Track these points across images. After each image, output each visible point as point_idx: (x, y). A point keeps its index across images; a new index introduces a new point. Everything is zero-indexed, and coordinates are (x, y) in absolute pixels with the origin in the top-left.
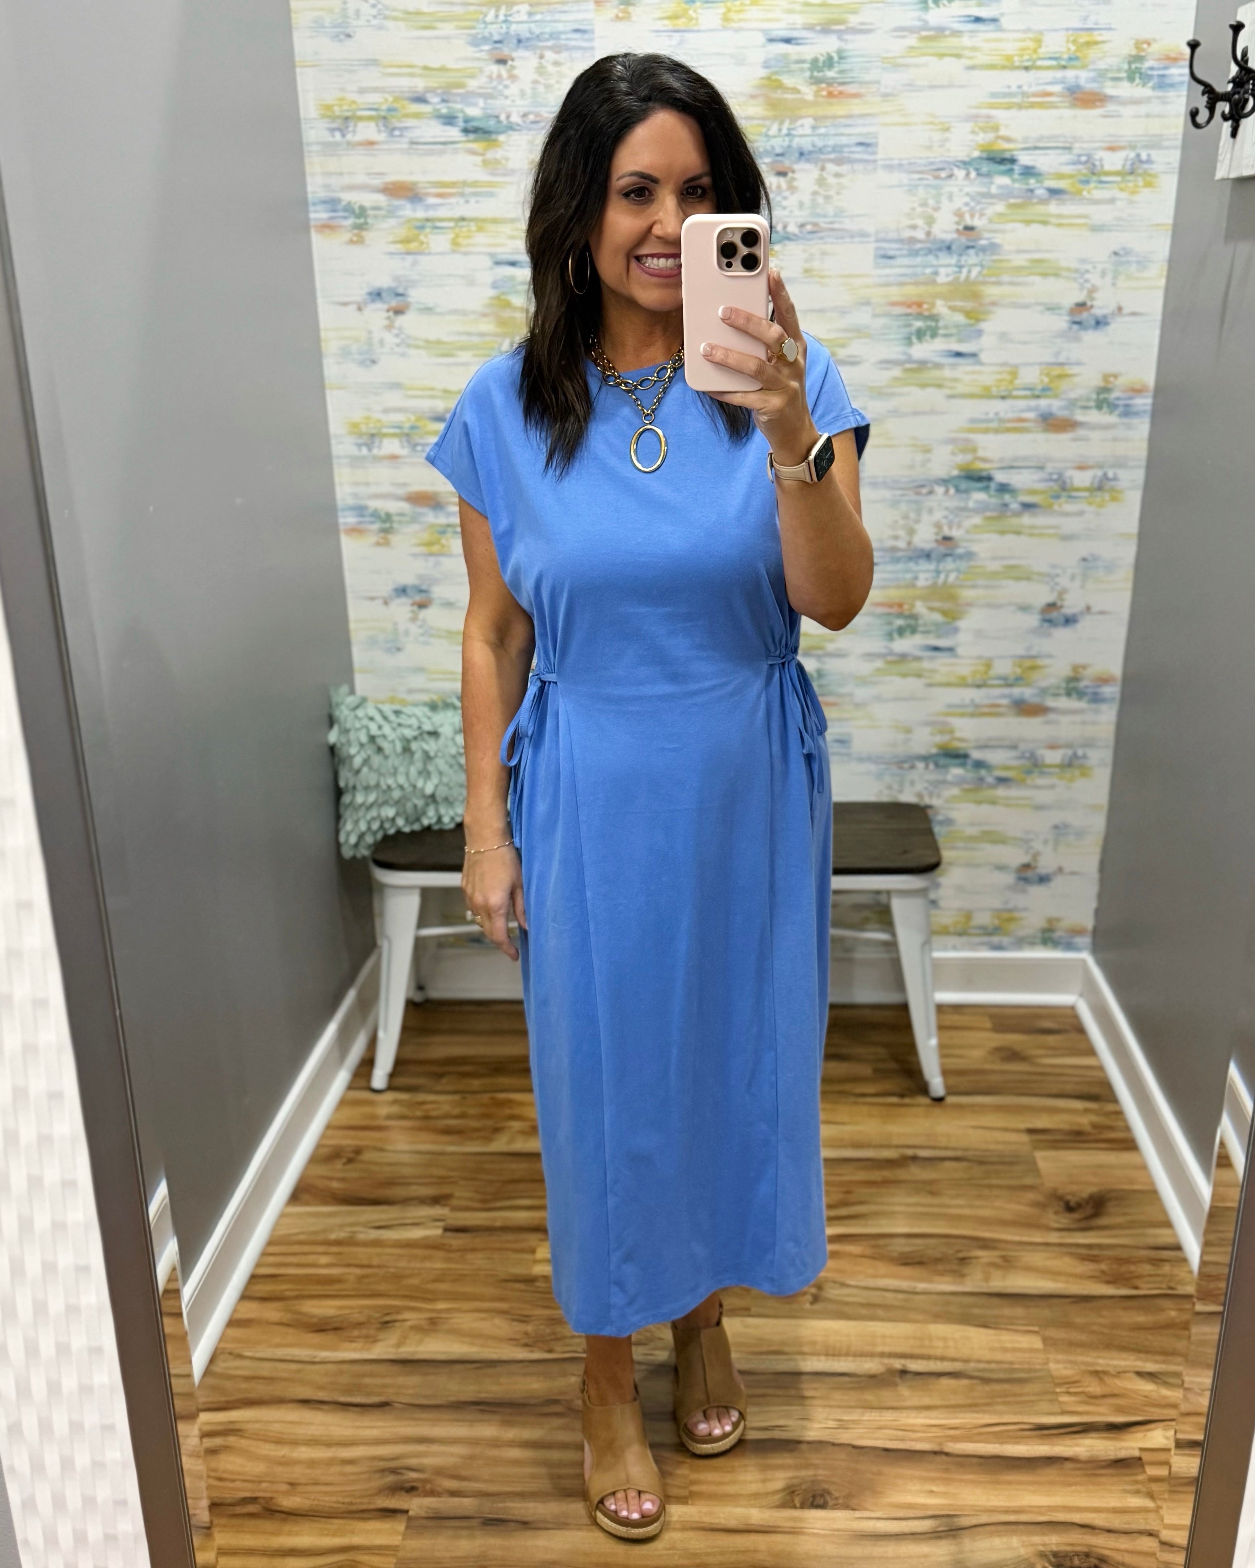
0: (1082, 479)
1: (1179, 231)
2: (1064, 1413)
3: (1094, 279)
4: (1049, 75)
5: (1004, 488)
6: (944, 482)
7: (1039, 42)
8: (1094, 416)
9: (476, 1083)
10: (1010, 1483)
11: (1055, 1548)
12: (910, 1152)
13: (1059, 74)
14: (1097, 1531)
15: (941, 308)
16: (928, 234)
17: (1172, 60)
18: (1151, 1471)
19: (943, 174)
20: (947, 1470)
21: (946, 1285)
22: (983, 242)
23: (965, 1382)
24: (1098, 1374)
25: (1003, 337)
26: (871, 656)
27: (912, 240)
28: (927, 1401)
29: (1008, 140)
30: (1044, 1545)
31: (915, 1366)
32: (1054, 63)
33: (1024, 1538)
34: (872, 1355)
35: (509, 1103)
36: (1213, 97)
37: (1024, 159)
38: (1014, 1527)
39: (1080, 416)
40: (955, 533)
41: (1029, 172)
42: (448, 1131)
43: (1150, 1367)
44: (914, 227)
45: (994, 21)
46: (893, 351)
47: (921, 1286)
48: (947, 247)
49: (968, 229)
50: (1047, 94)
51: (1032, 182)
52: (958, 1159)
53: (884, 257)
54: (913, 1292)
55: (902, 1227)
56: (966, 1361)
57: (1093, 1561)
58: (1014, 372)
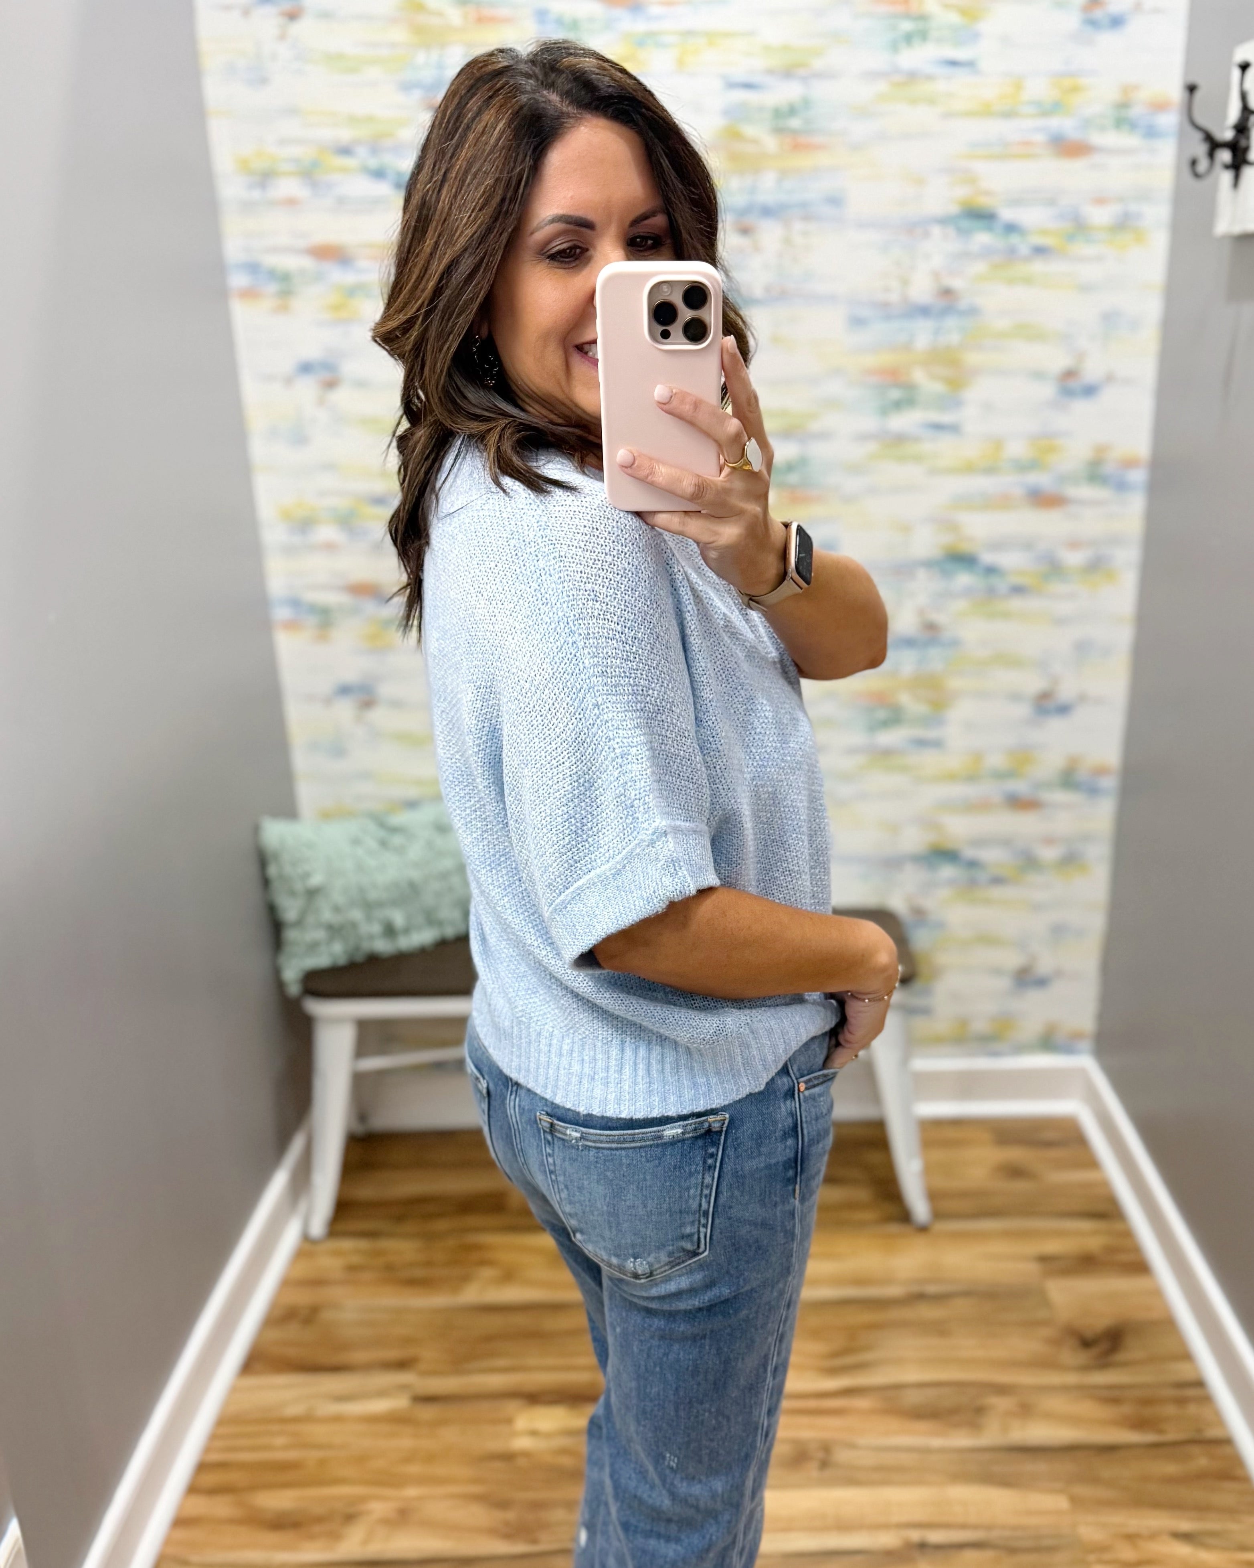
0: (1074, 559)
1: (1172, 289)
3: (1082, 343)
4: (1028, 123)
5: (991, 571)
6: (929, 564)
7: (1018, 86)
8: (1086, 492)
9: (442, 1225)
12: (915, 1288)
13: (1041, 122)
15: (919, 376)
16: (903, 296)
17: (1162, 106)
19: (919, 232)
21: (961, 1440)
22: (963, 305)
24: (1131, 1538)
25: (987, 407)
26: (852, 751)
27: (886, 305)
29: (988, 193)
31: (935, 1537)
32: (1034, 110)
34: (885, 1527)
35: (478, 1247)
36: (1213, 145)
37: (1007, 214)
39: (1071, 491)
40: (940, 618)
41: (1011, 228)
42: (412, 1283)
43: (1185, 1526)
44: (888, 290)
45: (970, 65)
46: (869, 423)
47: (937, 1442)
48: (924, 311)
49: (947, 293)
50: (1027, 144)
51: (1015, 239)
52: (967, 1294)
53: (857, 322)
54: (927, 1451)
55: (912, 1375)
56: (989, 1528)
58: (998, 444)
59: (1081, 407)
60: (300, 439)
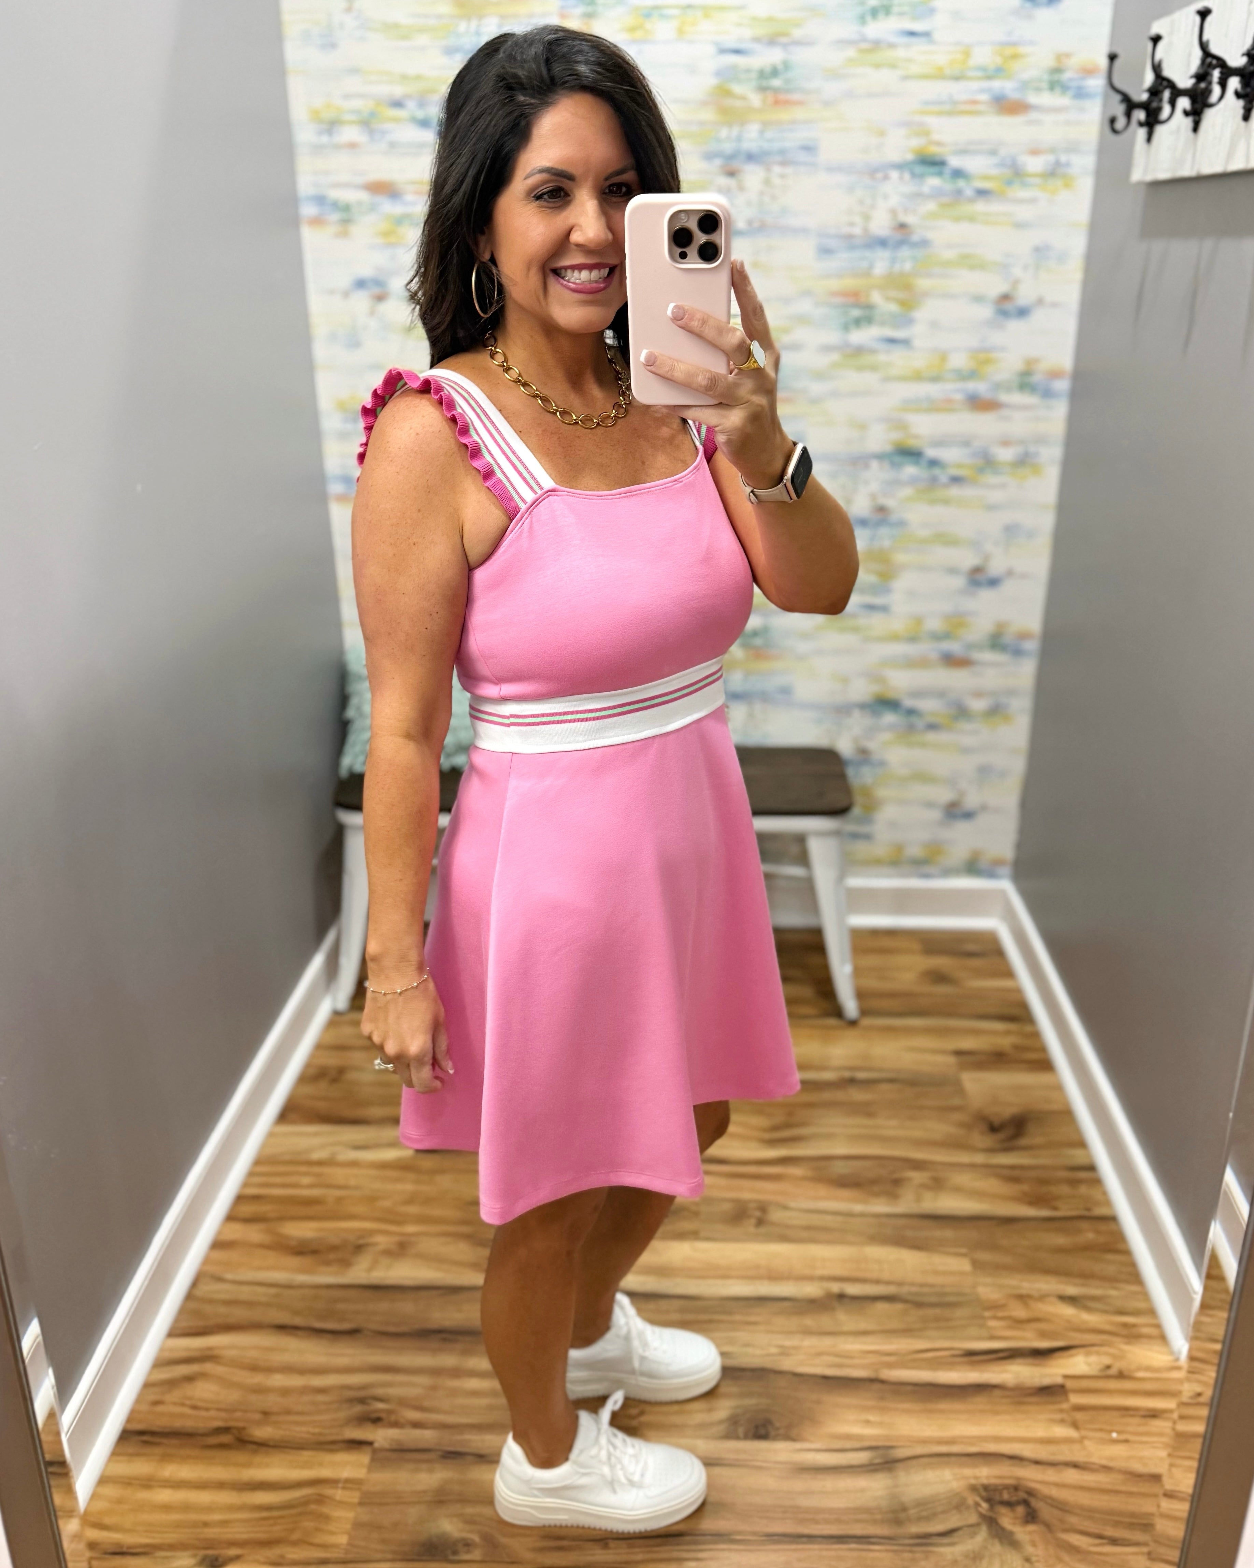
0: (1005, 455)
1: (1095, 228)
2: (992, 1338)
3: (1017, 272)
4: (975, 85)
5: (934, 463)
6: (880, 457)
7: (967, 54)
8: (1016, 398)
10: (942, 1411)
11: (985, 1481)
12: (847, 1074)
13: (986, 84)
14: (1026, 1463)
15: (876, 298)
16: (866, 230)
17: (1088, 72)
18: (1075, 1399)
19: (879, 175)
20: (882, 1399)
21: (880, 1207)
22: (915, 238)
23: (899, 1306)
24: (1023, 1298)
25: (934, 325)
27: (850, 237)
28: (863, 1325)
29: (939, 144)
30: (976, 1478)
31: (852, 1289)
32: (980, 74)
33: (957, 1470)
34: (810, 1278)
36: (1130, 105)
37: (954, 162)
38: (946, 1459)
39: (1004, 397)
40: (890, 503)
41: (958, 174)
43: (1071, 1290)
44: (852, 224)
45: (926, 34)
46: (833, 337)
47: (858, 1208)
48: (882, 243)
49: (902, 226)
50: (974, 102)
51: (961, 183)
52: (891, 1081)
53: (825, 251)
54: (850, 1215)
55: (840, 1149)
56: (900, 1284)
57: (1022, 1495)
58: (943, 356)
59: (1014, 326)
60: (354, 342)
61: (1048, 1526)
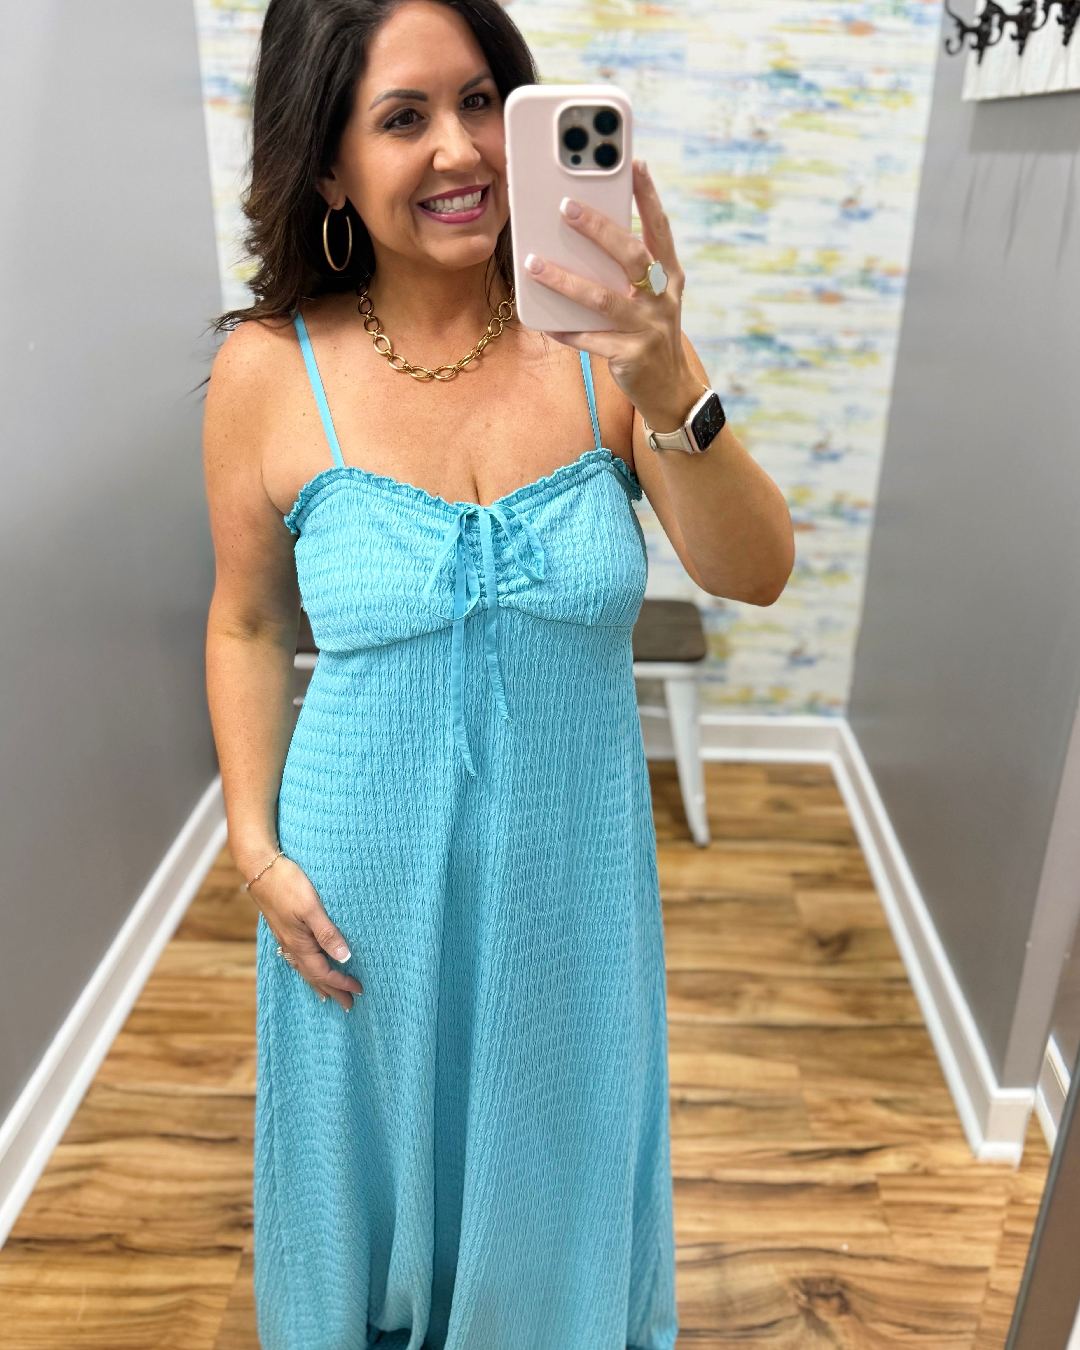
0: (847, 343)
1: (932, 142)
2: (814, 1139)
3: (861, 178)
4: (827, 6)
5: (784, 349)
6: (738, 341)
8: (858, 292)
10: (768, 1209)
11: (804, 1275)
13: (836, 6)
14: (841, 1257)
15: (736, 196)
16: (727, 134)
18: (885, 1196)
19: (740, 85)
20: (715, 1197)
21: (721, 1017)
22: (771, 143)
23: (734, 1110)
24: (843, 1102)
25: (787, 223)
27: (712, 140)
28: (701, 1129)
29: (794, 58)
30: (796, 1271)
31: (691, 1095)
33: (779, 1265)
36: (964, 29)
37: (808, 76)
38: (770, 1254)
39: (847, 291)
40: (743, 384)
41: (810, 87)
43: (886, 1094)
44: (714, 128)
46: (695, 231)
47: (701, 1018)
48: (742, 147)
49: (760, 133)
50: (826, 22)
51: (813, 96)
52: (735, 900)
53: (691, 152)
54: (694, 1025)
55: (688, 963)
56: (735, 1090)
57: (837, 1288)
58: (794, 252)
59: (857, 227)
61: (859, 1316)
